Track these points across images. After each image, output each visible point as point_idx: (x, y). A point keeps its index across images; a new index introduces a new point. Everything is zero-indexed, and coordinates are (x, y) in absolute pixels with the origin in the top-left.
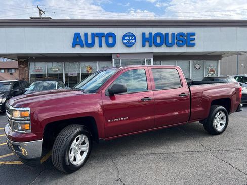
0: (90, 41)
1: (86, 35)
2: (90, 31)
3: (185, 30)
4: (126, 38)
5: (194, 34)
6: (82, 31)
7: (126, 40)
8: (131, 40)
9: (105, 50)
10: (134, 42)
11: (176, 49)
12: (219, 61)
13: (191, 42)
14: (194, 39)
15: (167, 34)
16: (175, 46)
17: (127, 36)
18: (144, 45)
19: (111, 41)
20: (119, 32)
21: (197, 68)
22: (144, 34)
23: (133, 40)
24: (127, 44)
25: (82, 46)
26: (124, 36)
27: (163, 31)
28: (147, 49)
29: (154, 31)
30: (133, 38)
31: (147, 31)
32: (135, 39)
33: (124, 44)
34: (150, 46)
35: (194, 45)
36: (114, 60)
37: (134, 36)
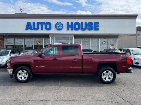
0: (36, 27)
1: (34, 23)
2: (36, 21)
3: (93, 21)
4: (57, 25)
5: (98, 23)
6: (31, 21)
7: (57, 26)
8: (60, 26)
9: (45, 32)
10: (62, 27)
11: (87, 32)
12: (117, 39)
13: (97, 28)
14: (98, 26)
15: (82, 23)
16: (87, 30)
17: (58, 24)
18: (68, 30)
19: (48, 26)
20: (53, 22)
21: (103, 43)
22: (68, 23)
23: (61, 26)
24: (58, 29)
25: (32, 30)
26: (56, 24)
27: (80, 21)
28: (70, 32)
29: (74, 21)
30: (61, 25)
31: (70, 21)
32: (62, 26)
33: (56, 28)
34: (72, 30)
35: (98, 30)
36: (50, 37)
37: (62, 24)
